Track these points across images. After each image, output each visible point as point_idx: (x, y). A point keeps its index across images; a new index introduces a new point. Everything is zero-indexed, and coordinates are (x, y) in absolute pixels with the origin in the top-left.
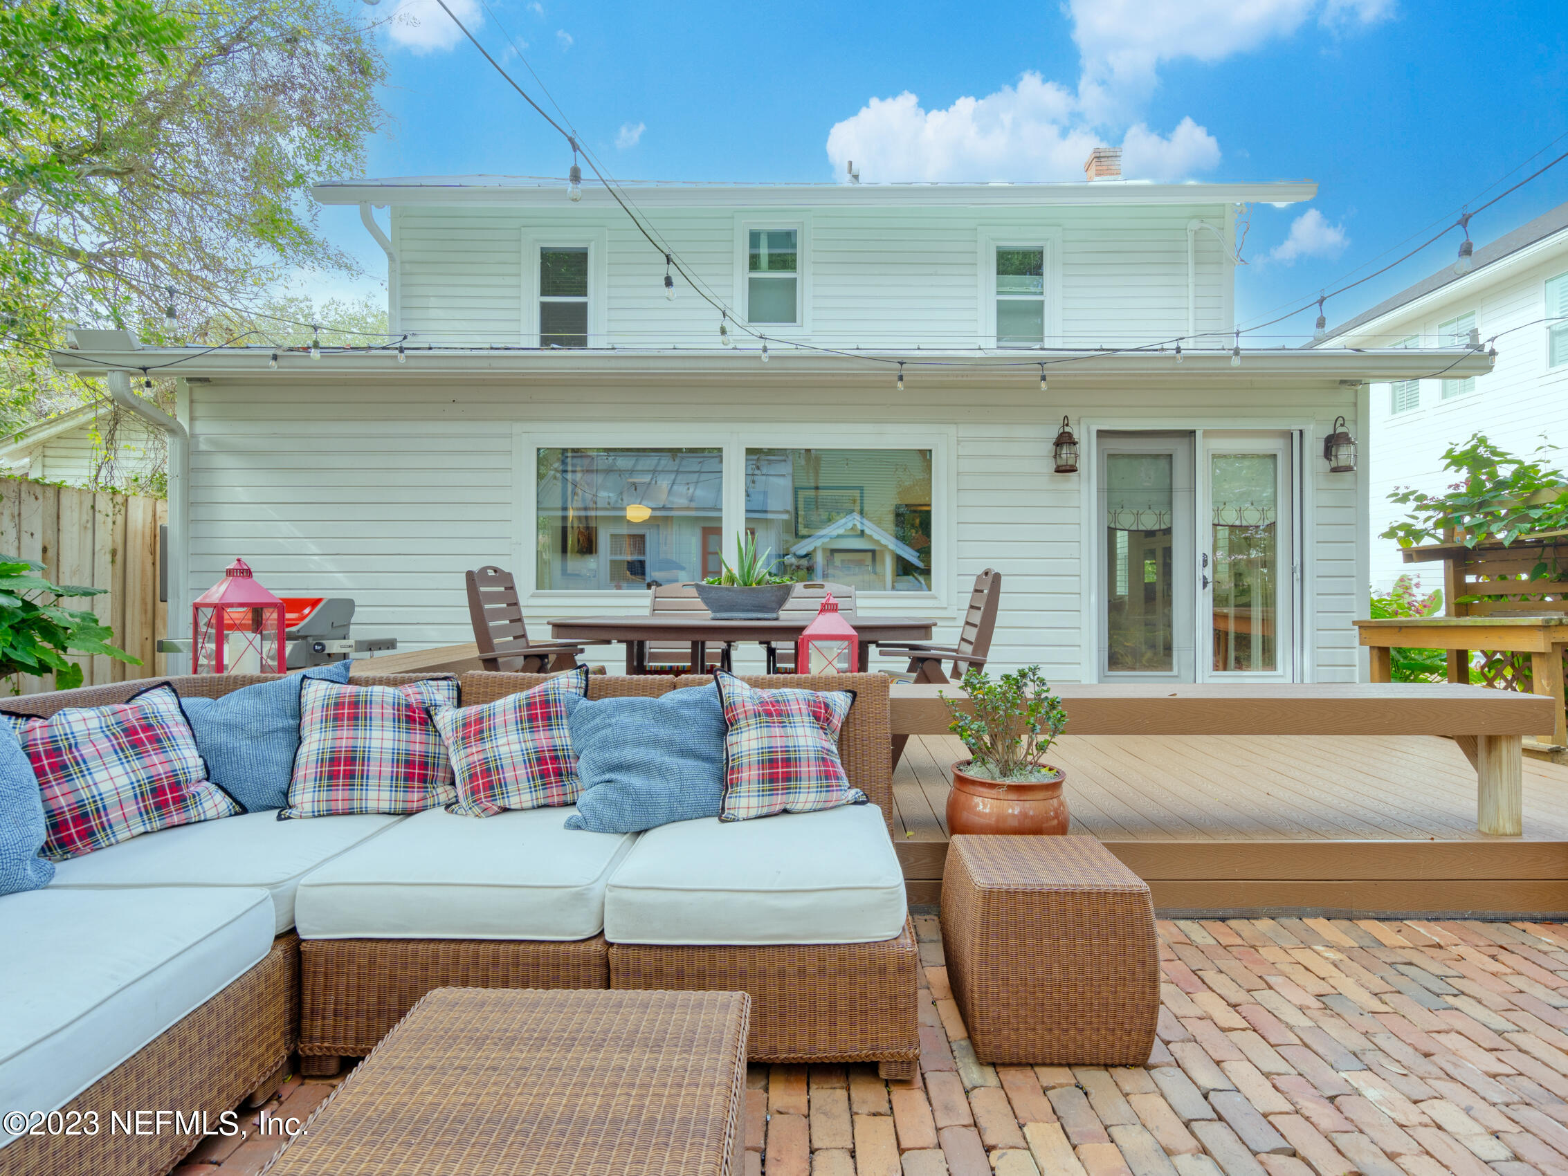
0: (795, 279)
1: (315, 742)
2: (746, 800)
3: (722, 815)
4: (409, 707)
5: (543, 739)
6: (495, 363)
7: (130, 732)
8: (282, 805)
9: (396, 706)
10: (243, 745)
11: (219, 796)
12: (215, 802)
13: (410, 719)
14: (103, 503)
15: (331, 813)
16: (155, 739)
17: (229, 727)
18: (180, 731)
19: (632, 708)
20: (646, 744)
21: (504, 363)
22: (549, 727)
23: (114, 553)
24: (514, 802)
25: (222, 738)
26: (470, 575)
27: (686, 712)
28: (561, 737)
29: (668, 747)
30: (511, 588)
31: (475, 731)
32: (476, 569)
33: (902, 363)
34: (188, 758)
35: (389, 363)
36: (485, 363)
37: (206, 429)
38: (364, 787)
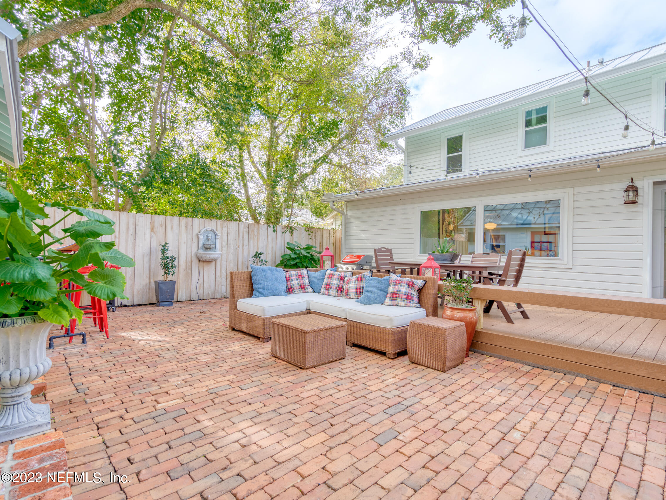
0: (546, 126)
1: (326, 281)
2: (387, 301)
3: (382, 304)
4: (341, 277)
5: (359, 285)
6: (404, 189)
7: (299, 276)
8: (319, 293)
9: (339, 276)
10: (316, 281)
11: (311, 289)
12: (310, 290)
13: (341, 279)
14: (332, 232)
15: (325, 295)
16: (302, 277)
17: (315, 277)
18: (306, 277)
19: (374, 279)
20: (374, 287)
21: (406, 189)
22: (361, 283)
23: (333, 244)
24: (351, 296)
25: (313, 279)
26: (375, 249)
27: (383, 281)
28: (363, 285)
29: (377, 288)
30: (391, 253)
31: (348, 281)
32: (377, 248)
33: (530, 171)
34: (306, 281)
35: (379, 193)
36: (401, 190)
37: (350, 213)
38: (331, 290)
